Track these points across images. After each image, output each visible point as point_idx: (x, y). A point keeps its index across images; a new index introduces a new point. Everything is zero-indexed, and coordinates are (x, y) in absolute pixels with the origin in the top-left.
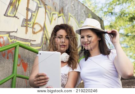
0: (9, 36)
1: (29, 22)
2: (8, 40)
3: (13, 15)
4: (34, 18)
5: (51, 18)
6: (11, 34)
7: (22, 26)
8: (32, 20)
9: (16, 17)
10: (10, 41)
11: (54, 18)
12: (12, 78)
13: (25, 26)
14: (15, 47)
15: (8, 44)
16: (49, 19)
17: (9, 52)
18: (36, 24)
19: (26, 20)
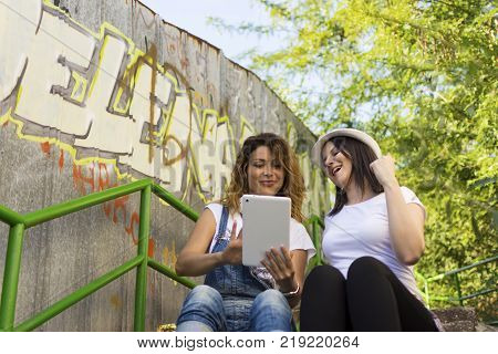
0: (118, 164)
1: (155, 133)
2: (116, 174)
3: (125, 112)
4: (166, 121)
5: (202, 127)
6: (123, 160)
7: (141, 142)
8: (162, 130)
9: (131, 117)
10: (120, 176)
11: (209, 127)
12: (139, 266)
13: (149, 143)
14: (143, 190)
15: (116, 185)
16: (199, 128)
17: (117, 206)
18: (171, 137)
19: (150, 127)
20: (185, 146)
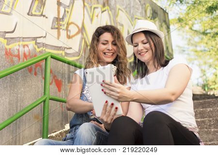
0: (36, 43)
1: (61, 23)
2: (36, 49)
3: (40, 14)
4: (68, 15)
5: (91, 15)
6: (39, 40)
7: (52, 28)
8: (66, 20)
9: (44, 16)
10: (38, 50)
11: (96, 14)
12: (44, 101)
13: (57, 28)
14: (46, 59)
15: (35, 56)
16: (90, 16)
18: (72, 23)
19: (58, 20)
20: (80, 26)
